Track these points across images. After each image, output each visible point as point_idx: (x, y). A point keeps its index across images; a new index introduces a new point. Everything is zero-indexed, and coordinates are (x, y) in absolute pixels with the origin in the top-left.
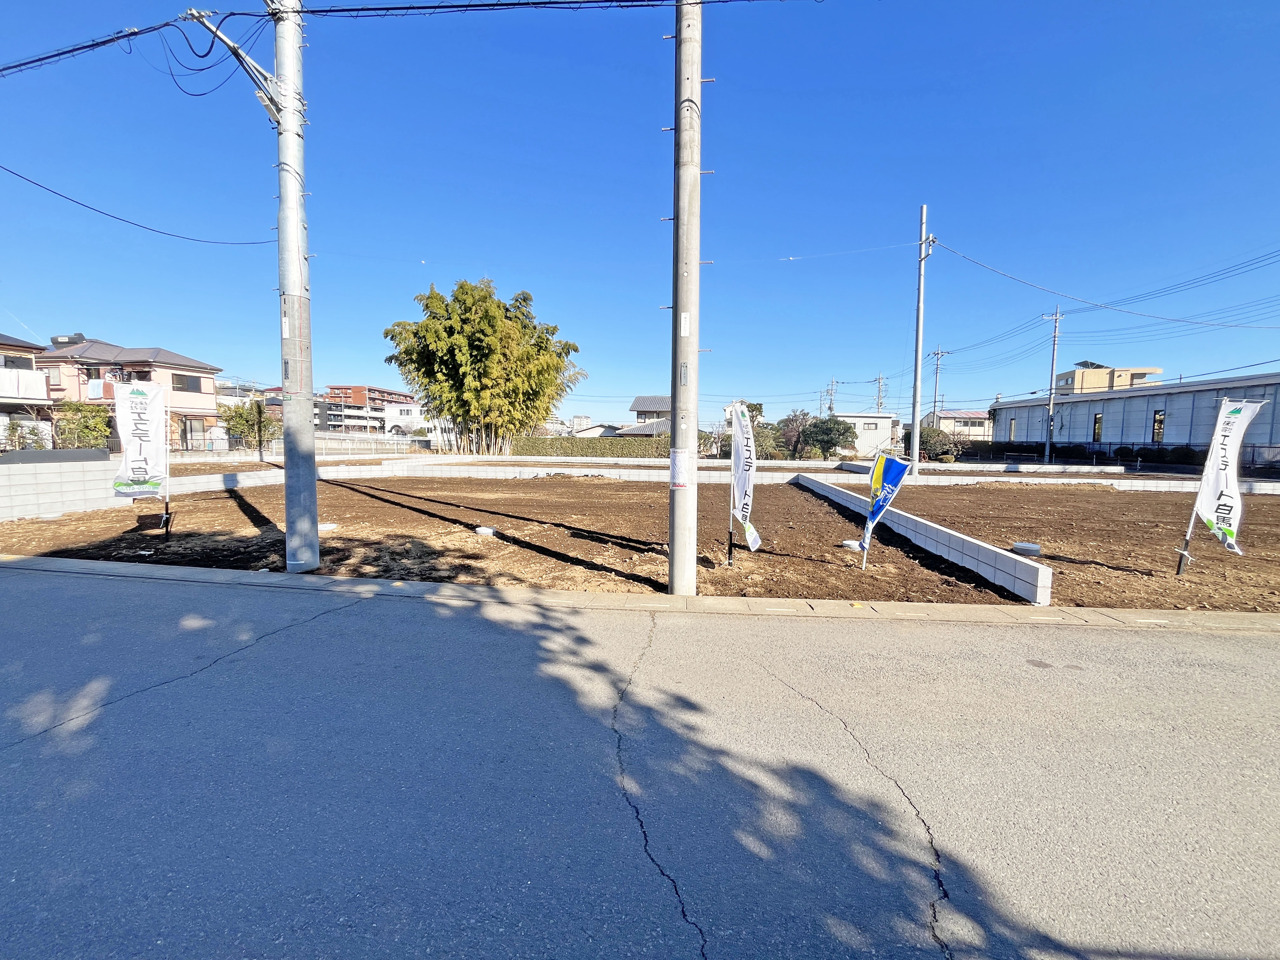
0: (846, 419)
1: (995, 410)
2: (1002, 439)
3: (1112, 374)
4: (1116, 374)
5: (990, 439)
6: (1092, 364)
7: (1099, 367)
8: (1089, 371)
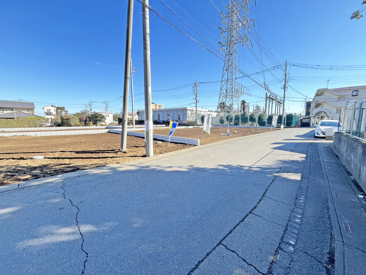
0: (103, 114)
1: (138, 112)
2: (140, 120)
4: (157, 106)
5: (138, 119)
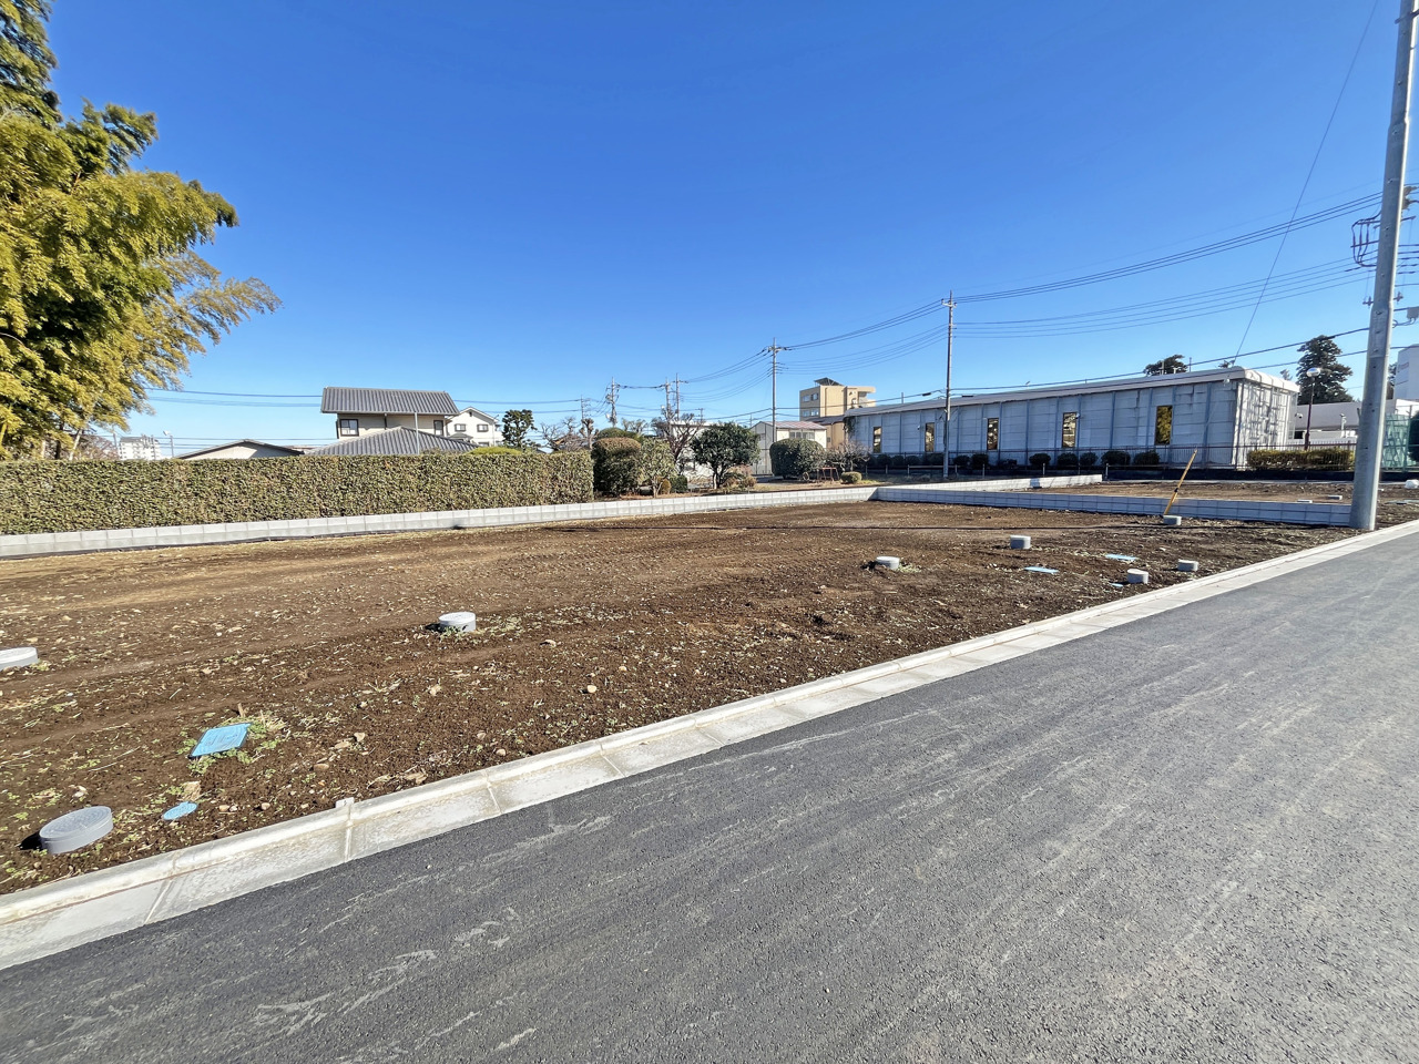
1: (852, 418)
3: (845, 390)
4: (849, 392)
6: (831, 381)
7: (836, 384)
8: (830, 387)
